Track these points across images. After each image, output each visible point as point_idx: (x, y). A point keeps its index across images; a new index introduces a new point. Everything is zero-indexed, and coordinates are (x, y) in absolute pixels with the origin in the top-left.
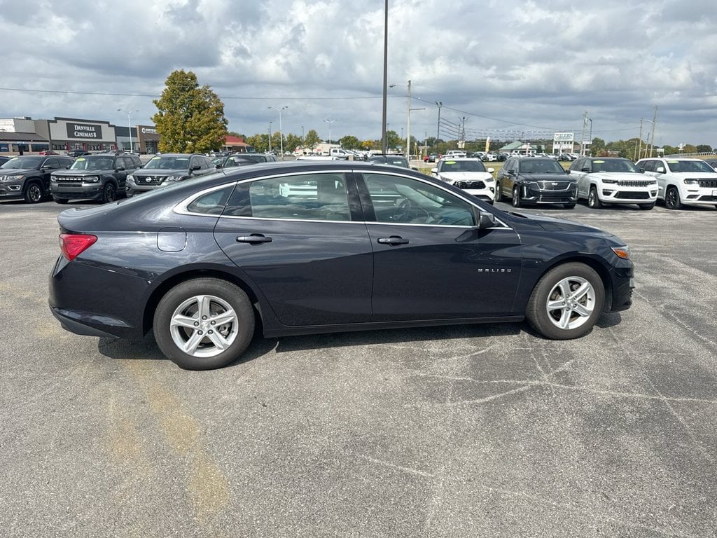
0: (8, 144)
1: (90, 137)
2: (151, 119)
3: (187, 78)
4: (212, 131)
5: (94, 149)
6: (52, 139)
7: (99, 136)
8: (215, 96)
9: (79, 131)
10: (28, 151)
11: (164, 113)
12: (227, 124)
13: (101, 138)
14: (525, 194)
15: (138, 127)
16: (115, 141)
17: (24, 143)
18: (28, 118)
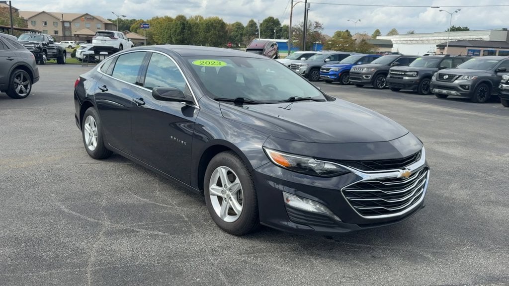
17: (493, 49)
18: (505, 29)
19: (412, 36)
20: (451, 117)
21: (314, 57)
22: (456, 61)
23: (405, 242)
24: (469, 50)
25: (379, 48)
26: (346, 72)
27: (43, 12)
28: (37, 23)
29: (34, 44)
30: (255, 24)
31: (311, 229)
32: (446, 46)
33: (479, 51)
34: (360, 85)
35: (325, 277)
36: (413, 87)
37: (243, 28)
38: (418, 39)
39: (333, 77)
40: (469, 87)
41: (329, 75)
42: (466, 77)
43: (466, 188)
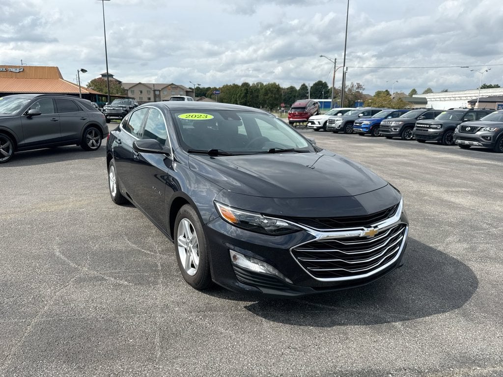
19: (446, 93)
20: (469, 166)
21: (350, 113)
22: (480, 114)
23: (376, 304)
24: (499, 105)
25: (414, 105)
26: (376, 125)
27: (140, 83)
28: (135, 91)
29: (123, 107)
30: (306, 87)
31: (258, 290)
32: (477, 102)
34: (389, 137)
35: (267, 346)
36: (437, 138)
37: (296, 90)
38: (451, 96)
39: (365, 130)
40: (490, 138)
41: (362, 128)
42: (488, 129)
43: (465, 241)
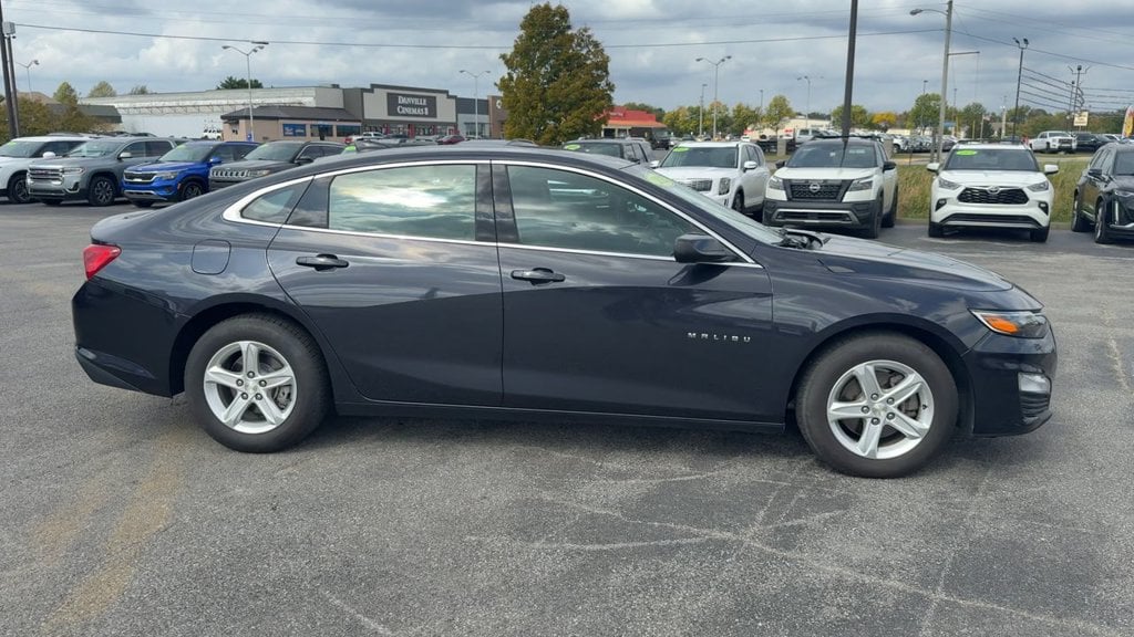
0: (304, 126)
1: (418, 115)
2: (496, 84)
3: (554, 15)
4: (587, 102)
5: (424, 134)
6: (367, 117)
7: (433, 113)
8: (596, 45)
9: (404, 105)
10: (332, 135)
11: (515, 76)
12: (612, 91)
13: (435, 116)
14: (1117, 218)
15: (491, 100)
16: (454, 121)
17: (326, 123)
18: (336, 86)
19: (142, 98)
24: (285, 125)
26: (190, 180)
33: (303, 127)
38: (174, 104)
39: (165, 192)
41: (153, 189)
